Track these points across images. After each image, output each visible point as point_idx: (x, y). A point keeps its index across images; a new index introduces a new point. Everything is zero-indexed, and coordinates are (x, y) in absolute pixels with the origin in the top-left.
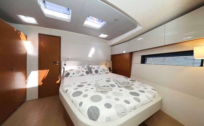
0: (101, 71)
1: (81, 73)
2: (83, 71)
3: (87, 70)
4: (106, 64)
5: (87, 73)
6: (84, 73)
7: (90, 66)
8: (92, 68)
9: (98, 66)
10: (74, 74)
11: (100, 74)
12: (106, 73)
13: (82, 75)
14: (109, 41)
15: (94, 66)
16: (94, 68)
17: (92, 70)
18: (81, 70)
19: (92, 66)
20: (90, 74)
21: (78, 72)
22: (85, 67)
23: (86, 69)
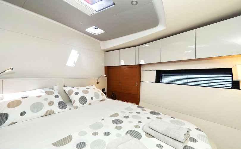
0: (92, 98)
1: (47, 108)
2: (51, 103)
3: (60, 99)
4: (98, 83)
5: (62, 105)
6: (55, 108)
7: (67, 89)
8: (71, 92)
9: (84, 88)
10: (23, 114)
11: (90, 104)
12: (101, 101)
13: (49, 113)
14: (101, 42)
15: (75, 88)
16: (77, 93)
17: (71, 97)
18: (46, 99)
19: (70, 88)
20: (68, 108)
21: (37, 107)
22: (56, 93)
23: (57, 97)
